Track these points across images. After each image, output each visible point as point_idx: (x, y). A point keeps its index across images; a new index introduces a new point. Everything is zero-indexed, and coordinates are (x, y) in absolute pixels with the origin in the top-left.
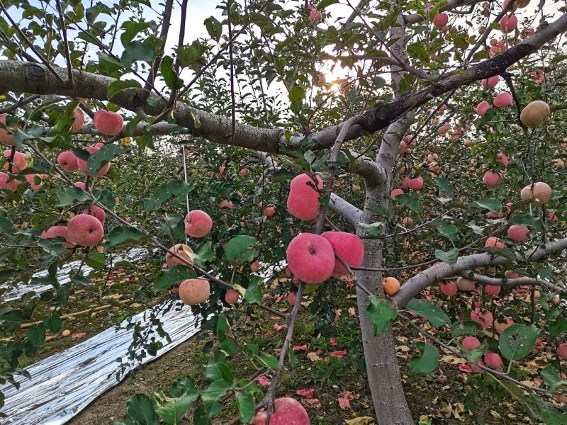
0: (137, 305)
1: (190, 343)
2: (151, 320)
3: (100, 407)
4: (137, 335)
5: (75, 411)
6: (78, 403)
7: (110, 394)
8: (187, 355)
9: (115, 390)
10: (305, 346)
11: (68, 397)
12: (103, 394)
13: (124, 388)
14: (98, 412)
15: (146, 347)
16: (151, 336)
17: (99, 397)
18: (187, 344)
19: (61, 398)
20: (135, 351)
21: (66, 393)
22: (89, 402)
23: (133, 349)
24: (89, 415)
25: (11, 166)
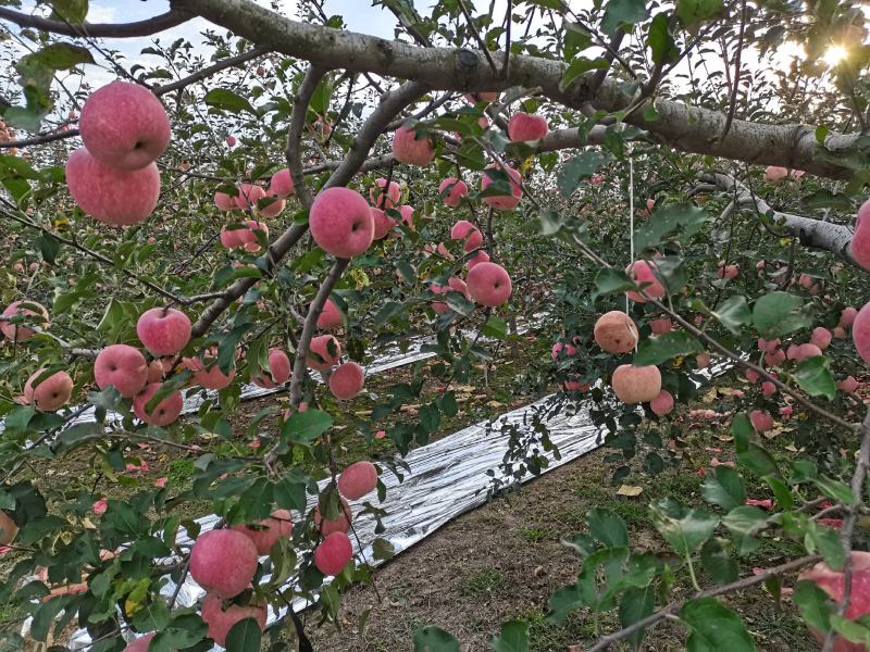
0: (496, 404)
1: (574, 467)
2: (533, 425)
3: (455, 533)
4: (513, 442)
5: (425, 531)
6: (429, 521)
7: (467, 518)
8: (570, 483)
9: (472, 513)
10: (769, 501)
11: (416, 512)
12: (459, 516)
13: (485, 513)
14: (452, 538)
15: (527, 460)
16: (533, 446)
17: (452, 520)
18: (569, 468)
19: (406, 512)
20: (511, 465)
21: (413, 507)
22: (441, 523)
23: (509, 462)
24: (441, 540)
25: (385, 198)
